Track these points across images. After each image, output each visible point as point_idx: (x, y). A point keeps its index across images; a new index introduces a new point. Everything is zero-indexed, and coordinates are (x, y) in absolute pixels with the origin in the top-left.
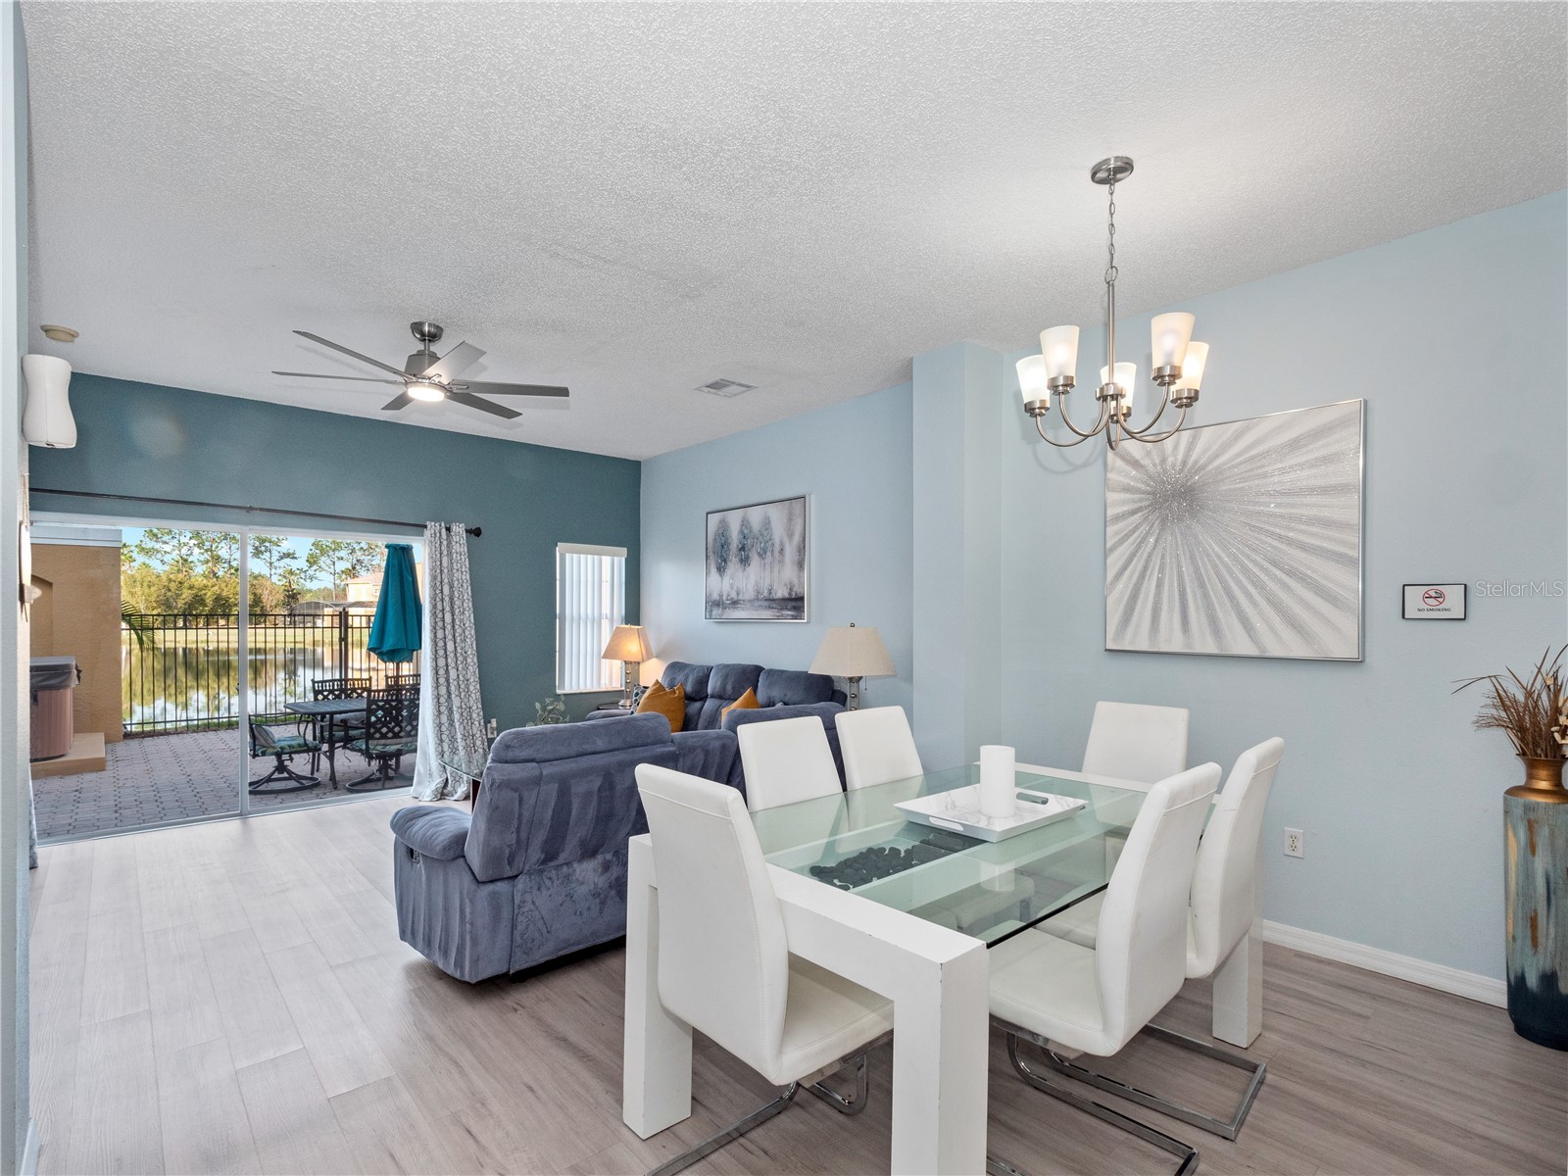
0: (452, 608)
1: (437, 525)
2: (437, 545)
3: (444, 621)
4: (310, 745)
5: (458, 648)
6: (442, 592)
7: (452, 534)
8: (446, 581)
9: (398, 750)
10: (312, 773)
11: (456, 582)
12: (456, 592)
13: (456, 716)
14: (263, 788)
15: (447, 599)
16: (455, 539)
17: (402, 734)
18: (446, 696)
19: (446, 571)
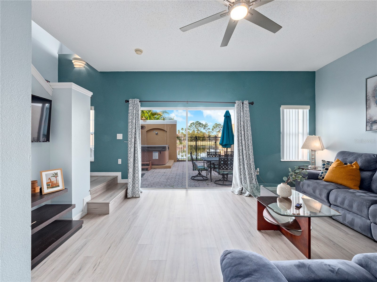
0: (244, 129)
1: (239, 102)
2: (239, 108)
3: (241, 134)
4: (206, 169)
5: (246, 143)
6: (241, 124)
7: (244, 104)
8: (242, 120)
9: (227, 173)
10: (207, 176)
11: (245, 121)
12: (245, 124)
13: (246, 167)
14: (195, 178)
15: (242, 126)
16: (245, 106)
17: (228, 169)
18: (242, 159)
19: (242, 117)
